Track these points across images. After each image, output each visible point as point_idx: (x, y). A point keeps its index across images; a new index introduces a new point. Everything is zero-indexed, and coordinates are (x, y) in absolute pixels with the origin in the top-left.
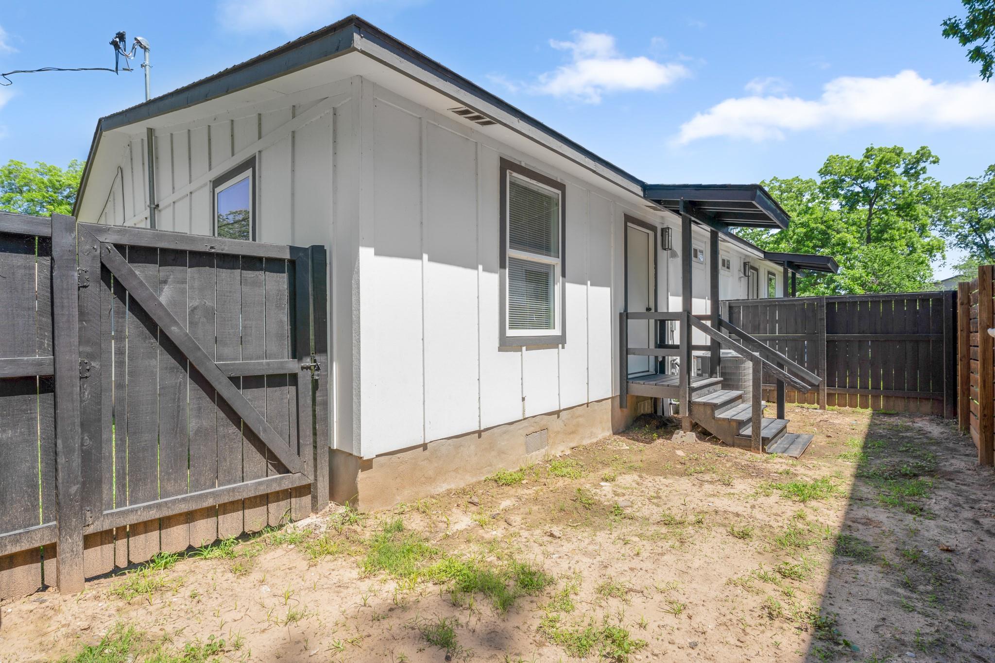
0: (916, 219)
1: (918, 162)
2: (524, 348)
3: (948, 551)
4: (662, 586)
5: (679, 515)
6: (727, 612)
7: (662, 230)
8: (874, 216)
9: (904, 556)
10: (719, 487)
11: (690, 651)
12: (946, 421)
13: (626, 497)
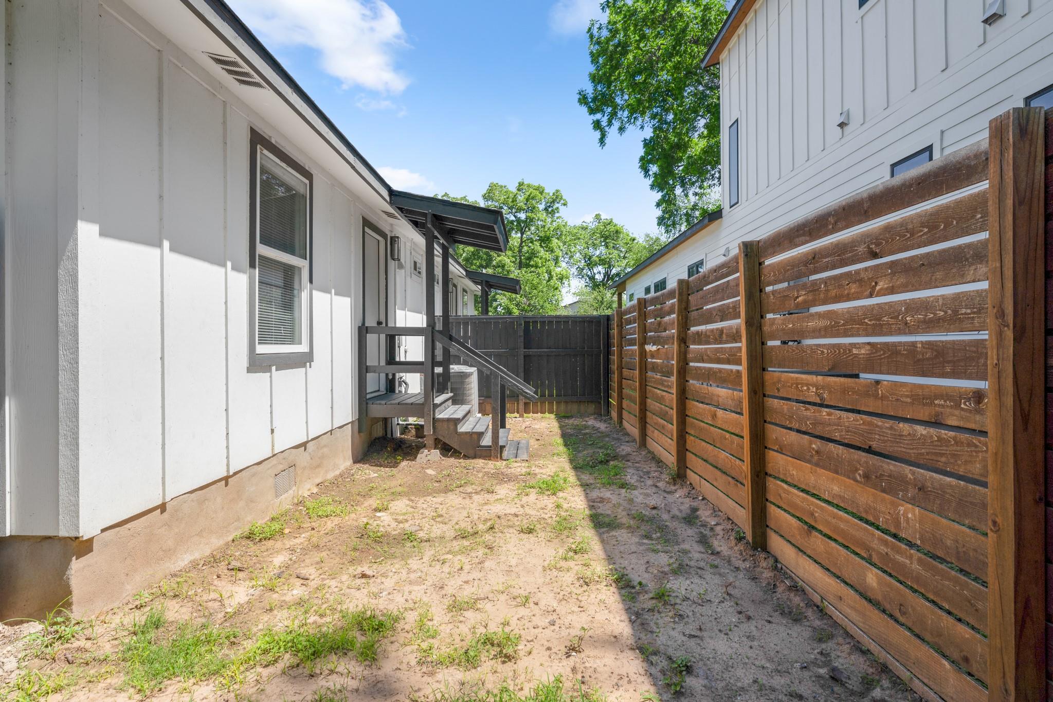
0: (552, 251)
1: (553, 202)
2: (274, 368)
3: (654, 508)
4: (501, 588)
5: (469, 527)
6: (559, 591)
7: (392, 238)
8: (524, 244)
9: (635, 518)
10: (486, 495)
11: (552, 628)
12: (604, 418)
13: (410, 522)
